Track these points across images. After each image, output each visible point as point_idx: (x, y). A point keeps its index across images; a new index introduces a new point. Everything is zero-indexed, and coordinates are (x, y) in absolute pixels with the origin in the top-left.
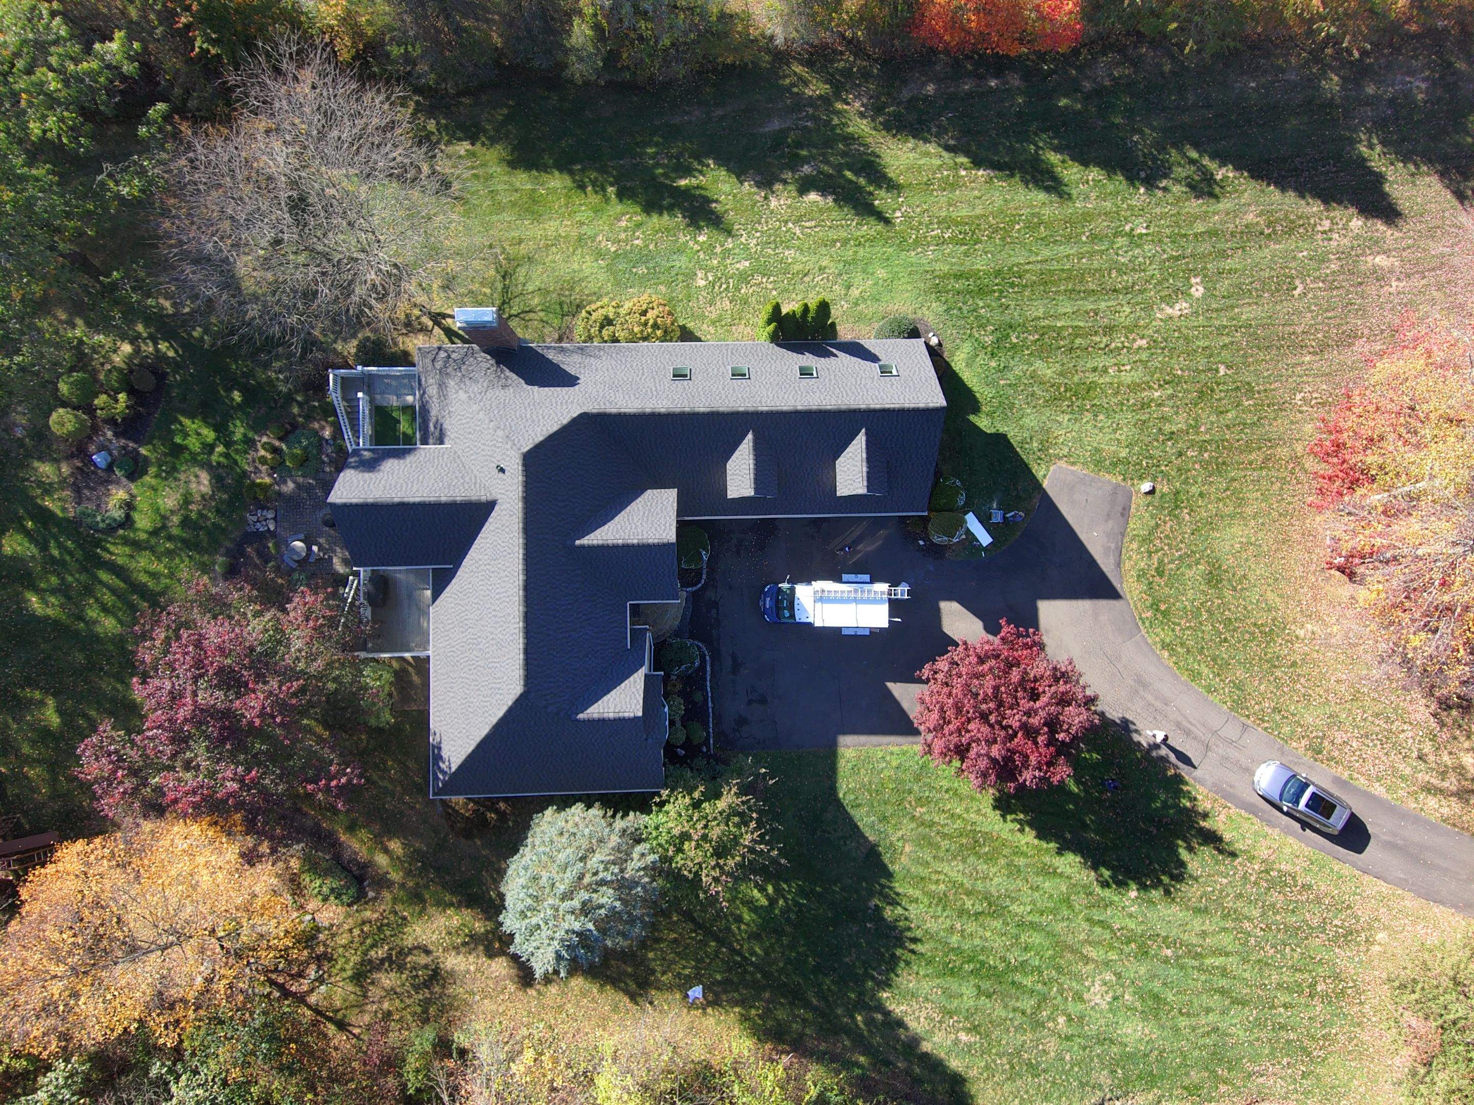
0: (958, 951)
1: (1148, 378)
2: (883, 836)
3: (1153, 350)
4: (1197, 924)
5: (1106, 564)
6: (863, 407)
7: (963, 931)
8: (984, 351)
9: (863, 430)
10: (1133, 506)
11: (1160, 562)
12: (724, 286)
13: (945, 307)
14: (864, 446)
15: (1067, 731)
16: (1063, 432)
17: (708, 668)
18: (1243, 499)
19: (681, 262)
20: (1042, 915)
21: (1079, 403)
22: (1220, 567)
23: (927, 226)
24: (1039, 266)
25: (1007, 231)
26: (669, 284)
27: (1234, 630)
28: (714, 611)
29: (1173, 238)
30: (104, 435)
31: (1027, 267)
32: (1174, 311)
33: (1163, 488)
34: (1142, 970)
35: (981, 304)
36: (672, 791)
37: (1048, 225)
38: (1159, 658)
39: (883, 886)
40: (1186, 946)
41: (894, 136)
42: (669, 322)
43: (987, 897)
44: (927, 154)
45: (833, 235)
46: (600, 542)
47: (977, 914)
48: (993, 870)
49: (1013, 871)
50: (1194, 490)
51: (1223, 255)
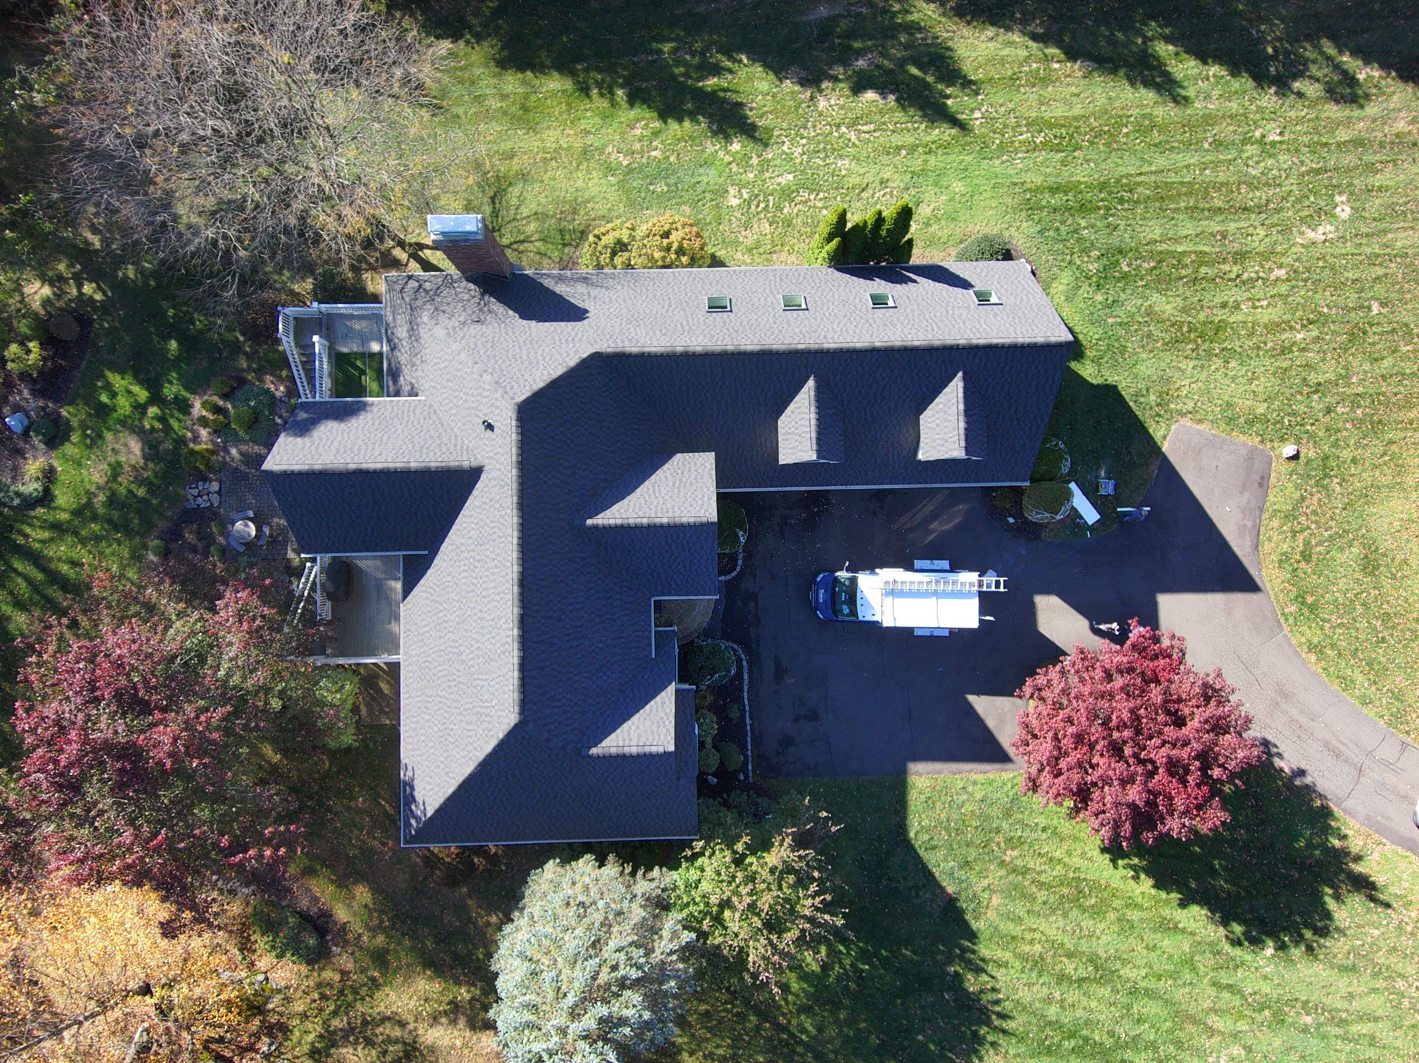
0: (1056, 1025)
1: (1288, 317)
2: (964, 885)
3: (1293, 283)
4: (1343, 984)
5: (1240, 547)
6: (962, 342)
7: (1062, 1001)
8: (1087, 282)
9: (960, 374)
10: (1273, 474)
11: (1307, 544)
12: (762, 205)
13: (1039, 228)
14: (961, 395)
15: (1222, 766)
16: (1187, 382)
17: (746, 676)
18: (1403, 466)
19: (710, 177)
20: (1159, 979)
21: (1206, 346)
22: (1377, 549)
23: (1013, 129)
24: (1153, 178)
25: (1113, 137)
26: (694, 204)
27: (1394, 627)
28: (752, 605)
29: (1312, 147)
30: (20, 393)
31: (1139, 179)
32: (1316, 235)
33: (1309, 452)
34: (1277, 1042)
35: (1083, 223)
36: (707, 843)
37: (1163, 128)
38: (1305, 662)
39: (964, 950)
40: (1330, 1012)
41: (969, 23)
42: (697, 245)
43: (1093, 959)
44: (1011, 44)
45: (897, 140)
46: (619, 522)
47: (1081, 980)
48: (1103, 926)
49: (1126, 927)
50: (1346, 454)
51: (1371, 168)
